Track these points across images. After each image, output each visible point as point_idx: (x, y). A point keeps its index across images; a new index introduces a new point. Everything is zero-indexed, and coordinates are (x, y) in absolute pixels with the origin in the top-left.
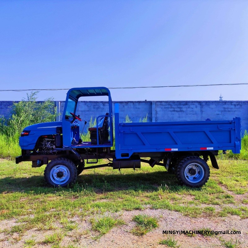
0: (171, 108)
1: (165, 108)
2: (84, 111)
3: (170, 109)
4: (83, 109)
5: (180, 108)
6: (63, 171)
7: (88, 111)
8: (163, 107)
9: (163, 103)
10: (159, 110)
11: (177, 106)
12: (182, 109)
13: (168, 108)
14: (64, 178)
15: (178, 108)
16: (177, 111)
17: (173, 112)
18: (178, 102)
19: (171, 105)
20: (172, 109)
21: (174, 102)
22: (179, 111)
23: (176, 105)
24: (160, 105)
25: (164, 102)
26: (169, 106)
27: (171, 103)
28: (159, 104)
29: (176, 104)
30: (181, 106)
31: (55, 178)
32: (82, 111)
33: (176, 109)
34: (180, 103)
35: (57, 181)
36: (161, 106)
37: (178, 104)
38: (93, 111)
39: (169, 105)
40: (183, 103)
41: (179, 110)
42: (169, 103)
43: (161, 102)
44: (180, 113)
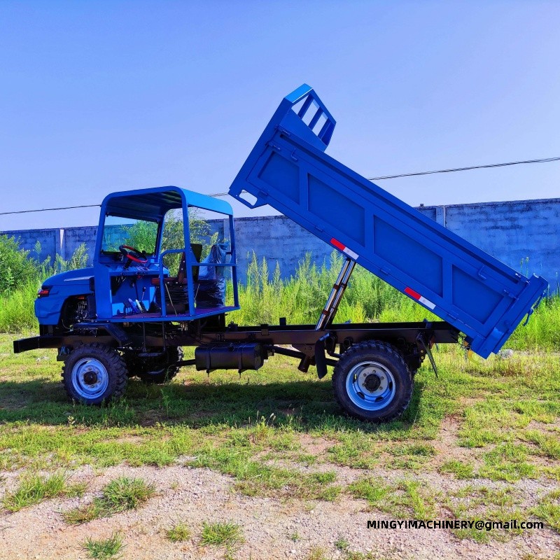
0: (488, 220)
1: (471, 221)
2: (282, 238)
3: (484, 224)
4: (279, 234)
5: (512, 219)
6: (96, 371)
7: (290, 237)
8: (467, 219)
9: (466, 210)
10: (457, 227)
11: (503, 215)
12: (516, 223)
13: (479, 221)
14: (98, 386)
15: (506, 219)
16: (502, 228)
17: (492, 232)
18: (505, 204)
19: (486, 213)
20: (491, 224)
21: (494, 205)
22: (507, 228)
23: (500, 212)
24: (459, 214)
25: (467, 206)
26: (483, 217)
27: (487, 209)
28: (455, 211)
29: (498, 209)
30: (516, 215)
31: (82, 383)
32: (277, 238)
33: (500, 224)
34: (510, 206)
35: (87, 392)
36: (462, 218)
37: (506, 209)
38: (300, 237)
39: (481, 213)
40: (520, 207)
41: (508, 224)
42: (482, 208)
43: (460, 207)
44: (513, 232)
